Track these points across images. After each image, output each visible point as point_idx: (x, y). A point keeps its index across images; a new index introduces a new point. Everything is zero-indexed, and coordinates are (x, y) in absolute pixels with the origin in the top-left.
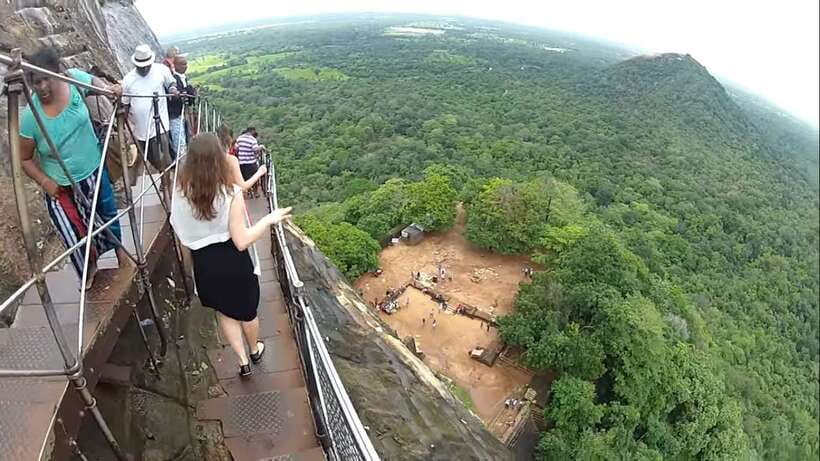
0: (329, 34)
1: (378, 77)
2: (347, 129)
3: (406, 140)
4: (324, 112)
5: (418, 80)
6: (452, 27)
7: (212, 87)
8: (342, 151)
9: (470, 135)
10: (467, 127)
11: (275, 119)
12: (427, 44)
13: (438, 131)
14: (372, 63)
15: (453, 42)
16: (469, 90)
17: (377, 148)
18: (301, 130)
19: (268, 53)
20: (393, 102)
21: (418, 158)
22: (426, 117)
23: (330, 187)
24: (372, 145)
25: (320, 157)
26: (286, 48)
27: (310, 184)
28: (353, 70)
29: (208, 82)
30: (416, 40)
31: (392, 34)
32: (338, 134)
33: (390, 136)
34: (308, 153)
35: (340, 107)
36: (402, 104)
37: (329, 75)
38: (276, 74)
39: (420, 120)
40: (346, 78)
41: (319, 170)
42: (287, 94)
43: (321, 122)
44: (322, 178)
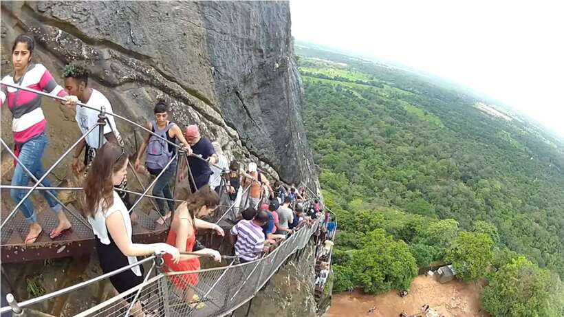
0: (440, 91)
1: (463, 134)
2: (432, 161)
3: (465, 187)
4: (420, 143)
5: (487, 148)
6: (516, 118)
7: (355, 93)
8: (423, 176)
9: (505, 202)
10: (506, 194)
11: (388, 133)
12: (498, 124)
13: (487, 190)
14: (462, 123)
15: (515, 129)
16: (515, 168)
17: (444, 184)
18: (401, 148)
19: (398, 87)
20: (467, 156)
21: (468, 204)
22: (483, 176)
23: (403, 196)
24: (442, 180)
25: (407, 172)
26: (411, 89)
27: (392, 188)
28: (448, 123)
29: (354, 89)
30: (492, 119)
31: (479, 107)
32: (424, 162)
33: (456, 180)
34: (400, 166)
35: (432, 144)
36: (471, 160)
37: (432, 119)
38: (399, 104)
39: (479, 177)
40: (443, 126)
41: (402, 182)
42: (402, 120)
43: (416, 149)
44: (401, 187)
